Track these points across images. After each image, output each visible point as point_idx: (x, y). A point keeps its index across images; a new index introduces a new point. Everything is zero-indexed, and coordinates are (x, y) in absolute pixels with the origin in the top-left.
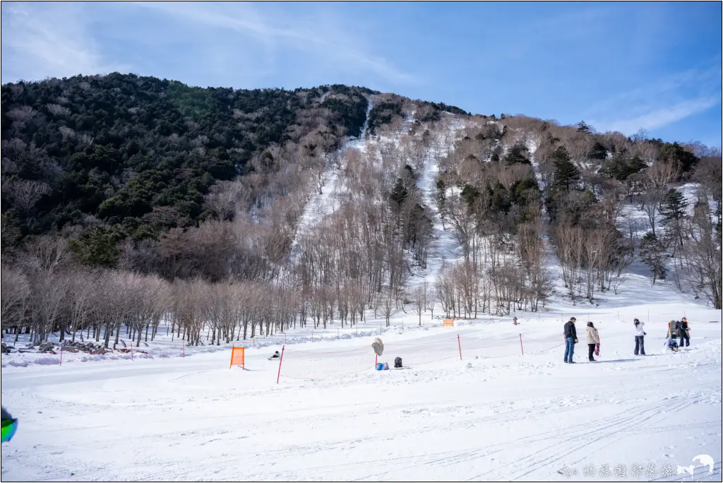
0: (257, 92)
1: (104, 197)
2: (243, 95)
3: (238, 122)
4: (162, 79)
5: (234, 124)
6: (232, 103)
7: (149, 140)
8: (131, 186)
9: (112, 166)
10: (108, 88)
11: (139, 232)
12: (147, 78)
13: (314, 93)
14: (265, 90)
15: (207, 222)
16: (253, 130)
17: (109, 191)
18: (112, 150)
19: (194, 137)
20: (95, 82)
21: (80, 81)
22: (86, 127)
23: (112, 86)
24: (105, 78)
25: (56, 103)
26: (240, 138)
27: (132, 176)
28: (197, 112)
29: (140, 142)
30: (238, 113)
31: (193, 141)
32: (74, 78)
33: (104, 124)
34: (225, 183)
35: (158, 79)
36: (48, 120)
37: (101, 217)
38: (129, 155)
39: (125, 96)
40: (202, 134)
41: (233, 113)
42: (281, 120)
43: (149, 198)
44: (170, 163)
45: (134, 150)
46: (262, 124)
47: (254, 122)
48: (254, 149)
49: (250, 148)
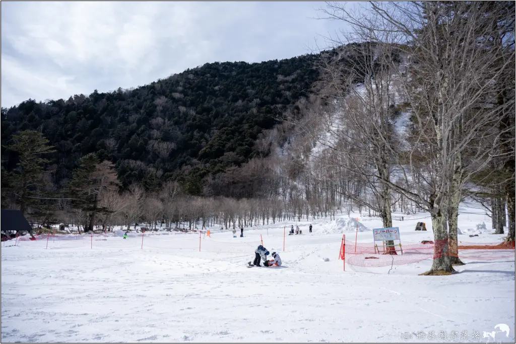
0: (294, 60)
1: (201, 148)
2: (285, 63)
3: (280, 84)
4: (233, 62)
5: (278, 86)
6: (276, 70)
7: (225, 107)
8: (214, 139)
9: (204, 127)
10: (203, 75)
11: (216, 168)
12: (224, 63)
13: (334, 52)
14: (299, 57)
15: (253, 159)
16: (289, 89)
17: (204, 143)
18: (205, 117)
19: (251, 101)
20: (196, 72)
21: (189, 74)
22: (192, 104)
23: (205, 73)
24: (202, 68)
25: (176, 91)
26: (280, 96)
27: (216, 132)
28: (254, 82)
29: (220, 109)
30: (280, 78)
31: (250, 104)
32: (185, 72)
33: (201, 100)
34: (267, 131)
35: (231, 63)
36: (173, 102)
37: (200, 160)
38: (214, 119)
39: (212, 79)
40: (256, 98)
41: (277, 78)
42: (308, 78)
43: (224, 146)
44: (236, 121)
45: (217, 115)
46: (295, 84)
47: (290, 83)
48: (288, 102)
49: (286, 102)
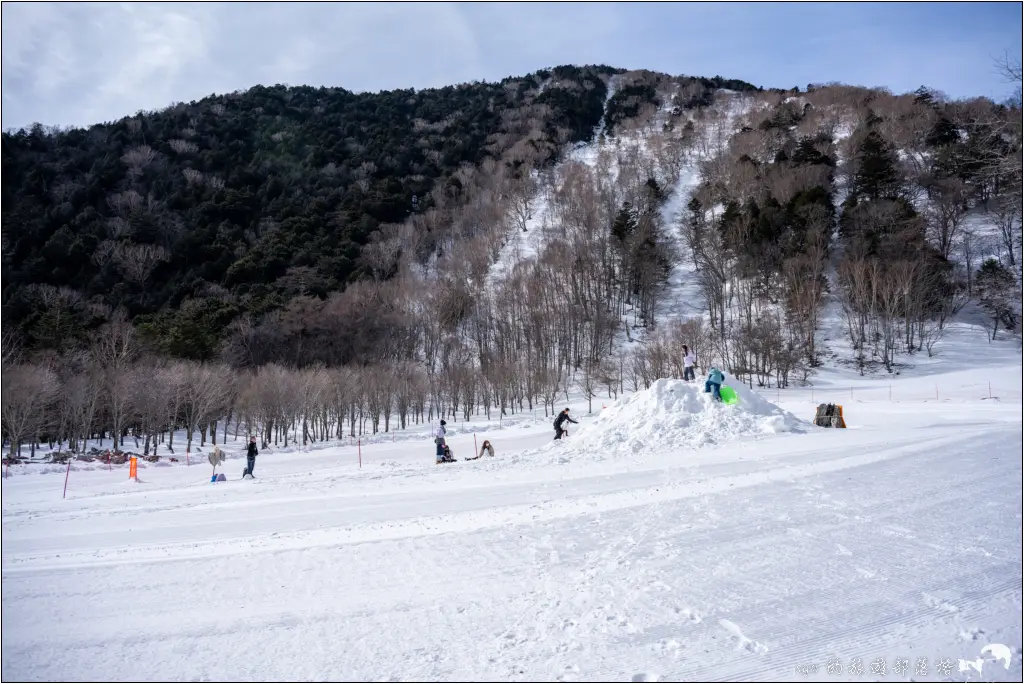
0: (448, 91)
1: (234, 258)
2: (429, 97)
3: (419, 137)
4: (318, 87)
5: (414, 141)
6: (412, 111)
7: (297, 175)
8: (267, 242)
9: (244, 216)
10: (248, 110)
11: (265, 303)
12: (298, 88)
13: (529, 82)
14: (459, 86)
15: (357, 284)
16: (439, 146)
17: (240, 249)
18: (248, 194)
19: (357, 165)
20: (231, 102)
21: (213, 104)
22: (218, 166)
23: (252, 106)
24: (245, 95)
25: (180, 138)
26: (421, 159)
27: (271, 226)
28: (364, 129)
29: (285, 179)
30: (420, 124)
31: (355, 172)
32: (205, 100)
33: (240, 159)
34: (391, 227)
35: (313, 88)
36: (171, 161)
37: (228, 286)
38: (270, 199)
39: (268, 117)
40: (367, 161)
41: (413, 125)
42: (479, 128)
43: (289, 256)
44: (320, 205)
45: (276, 191)
46: (452, 138)
47: (442, 135)
48: (437, 172)
49: (434, 172)
